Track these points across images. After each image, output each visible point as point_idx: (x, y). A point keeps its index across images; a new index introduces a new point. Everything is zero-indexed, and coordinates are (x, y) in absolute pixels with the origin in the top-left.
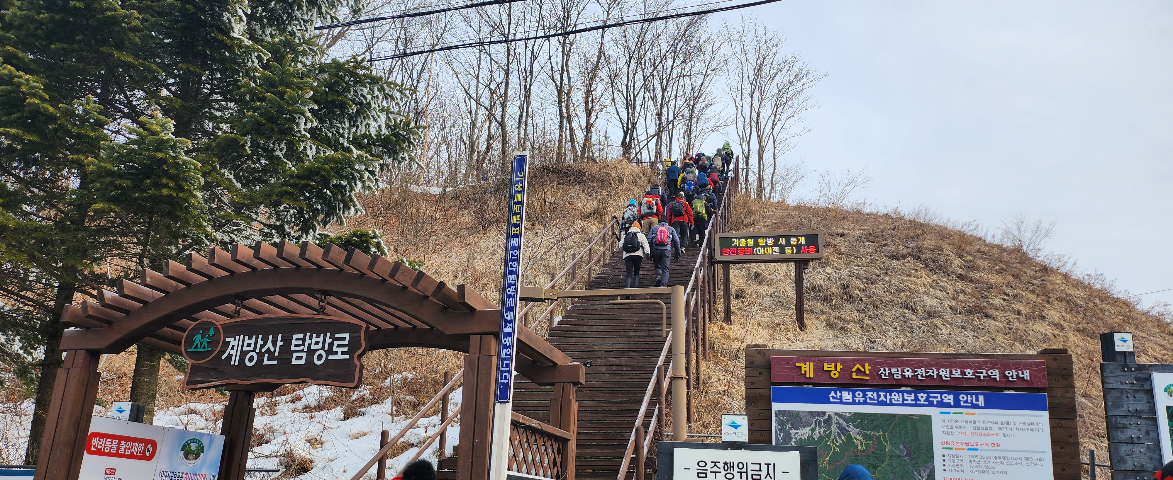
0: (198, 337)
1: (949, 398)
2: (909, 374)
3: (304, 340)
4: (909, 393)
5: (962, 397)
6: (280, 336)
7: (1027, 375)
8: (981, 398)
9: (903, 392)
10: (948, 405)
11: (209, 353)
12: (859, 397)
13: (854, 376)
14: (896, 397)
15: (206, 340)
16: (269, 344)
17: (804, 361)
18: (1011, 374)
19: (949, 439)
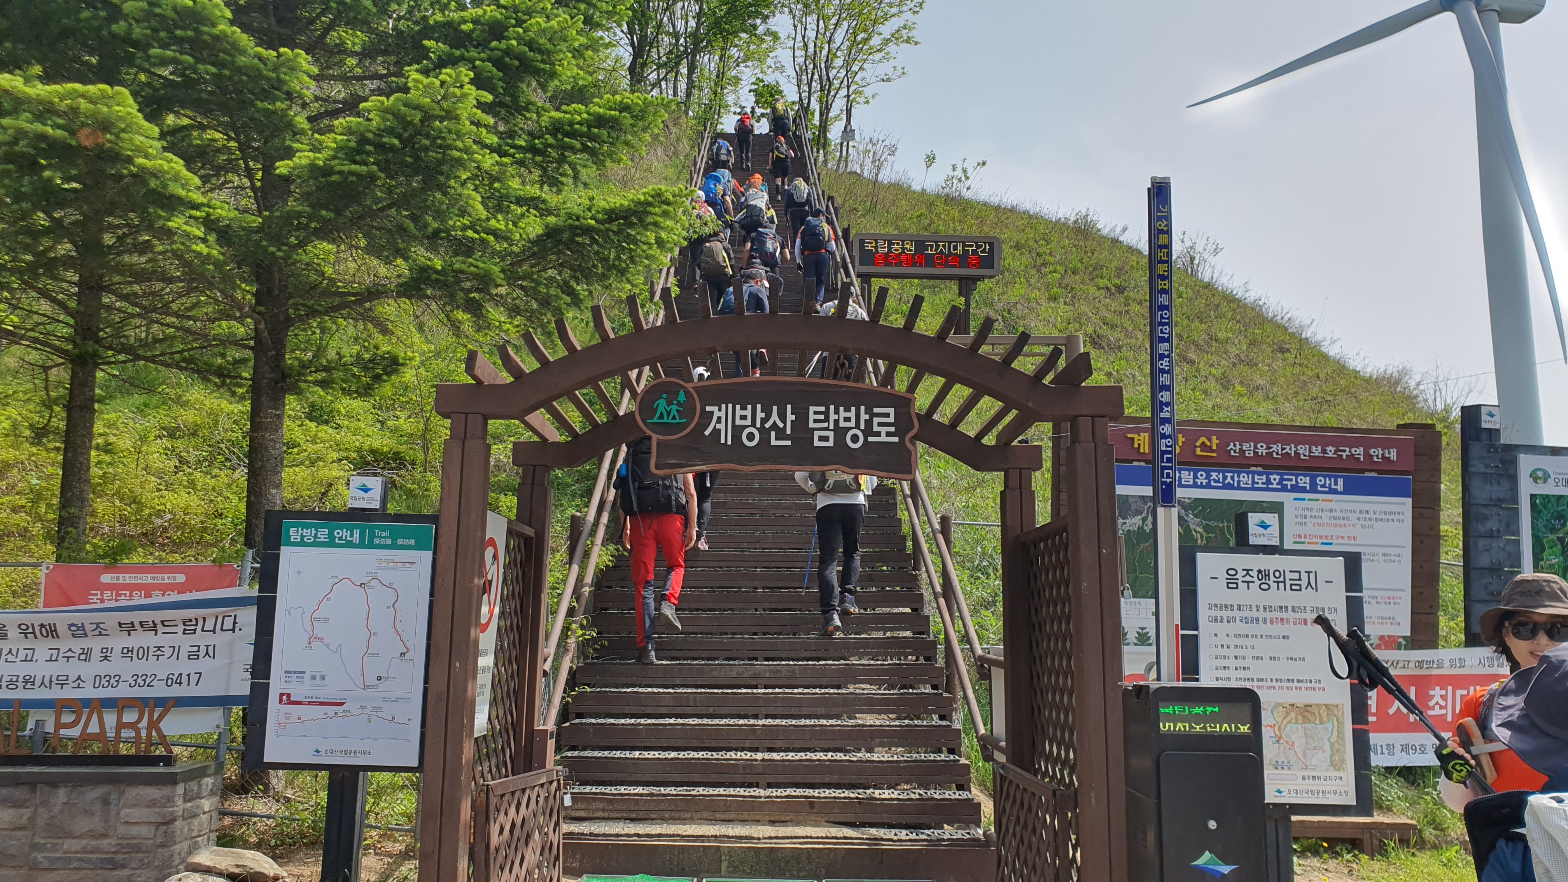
0: (662, 404)
1: (1304, 481)
2: (1262, 450)
3: (826, 414)
4: (1260, 474)
5: (1320, 480)
6: (789, 407)
7: (1393, 454)
8: (1341, 482)
9: (1253, 473)
10: (1303, 490)
11: (680, 427)
12: (1202, 479)
13: (1198, 452)
14: (1245, 479)
15: (674, 407)
16: (775, 417)
17: (1138, 431)
18: (1377, 453)
19: (1302, 530)
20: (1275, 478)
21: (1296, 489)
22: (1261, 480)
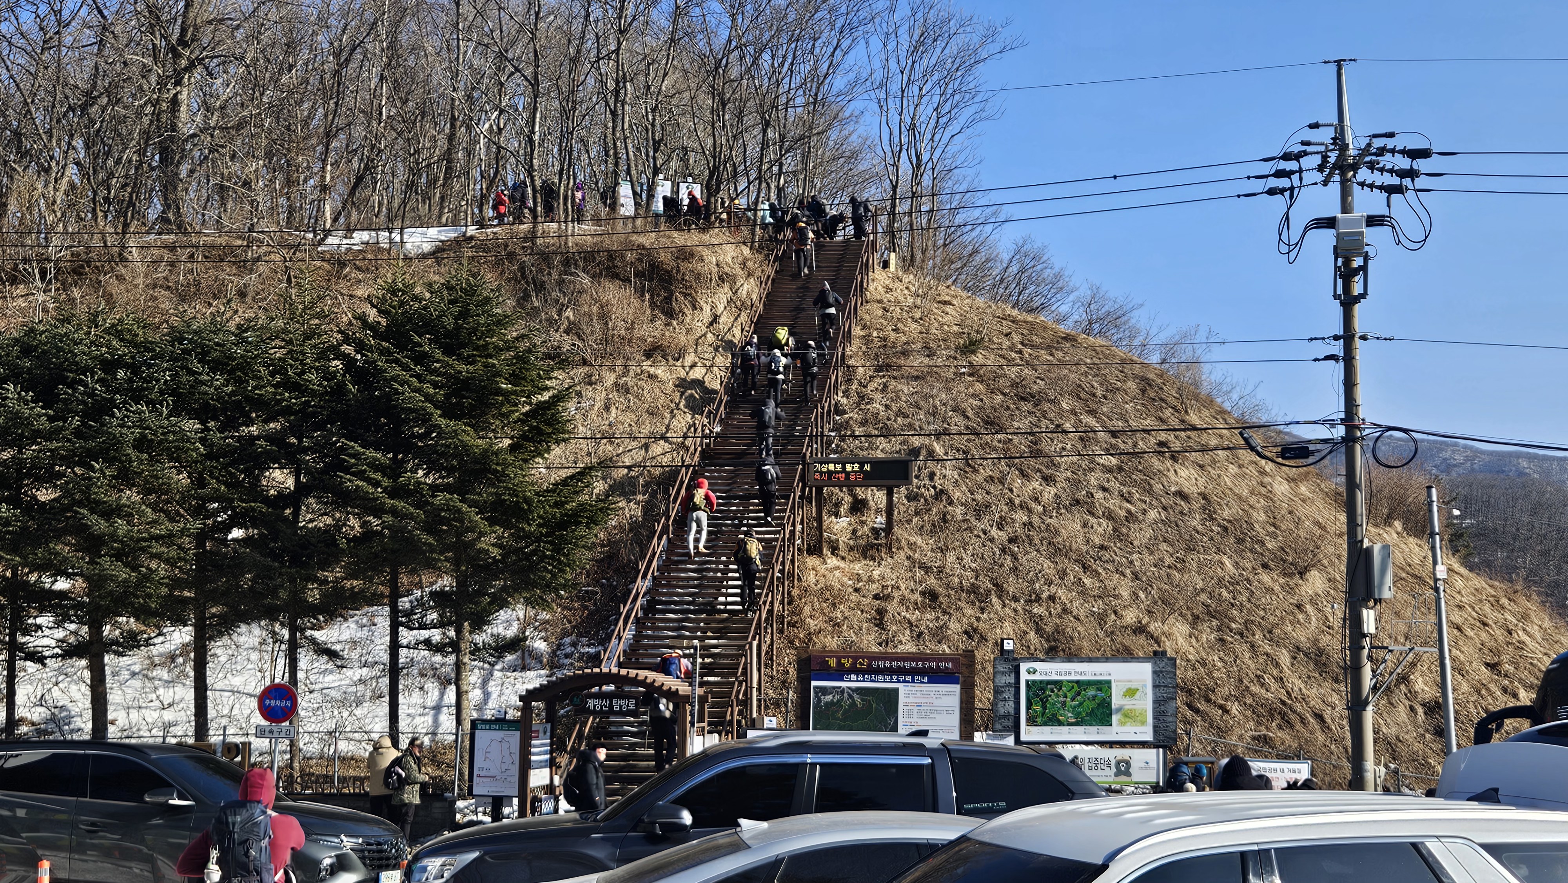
1: (909, 678)
2: (888, 665)
4: (887, 676)
5: (914, 678)
7: (951, 666)
8: (926, 679)
9: (884, 676)
12: (860, 679)
13: (858, 666)
14: (880, 678)
17: (830, 657)
18: (942, 665)
19: (908, 700)
20: (895, 677)
21: (905, 682)
22: (888, 678)
